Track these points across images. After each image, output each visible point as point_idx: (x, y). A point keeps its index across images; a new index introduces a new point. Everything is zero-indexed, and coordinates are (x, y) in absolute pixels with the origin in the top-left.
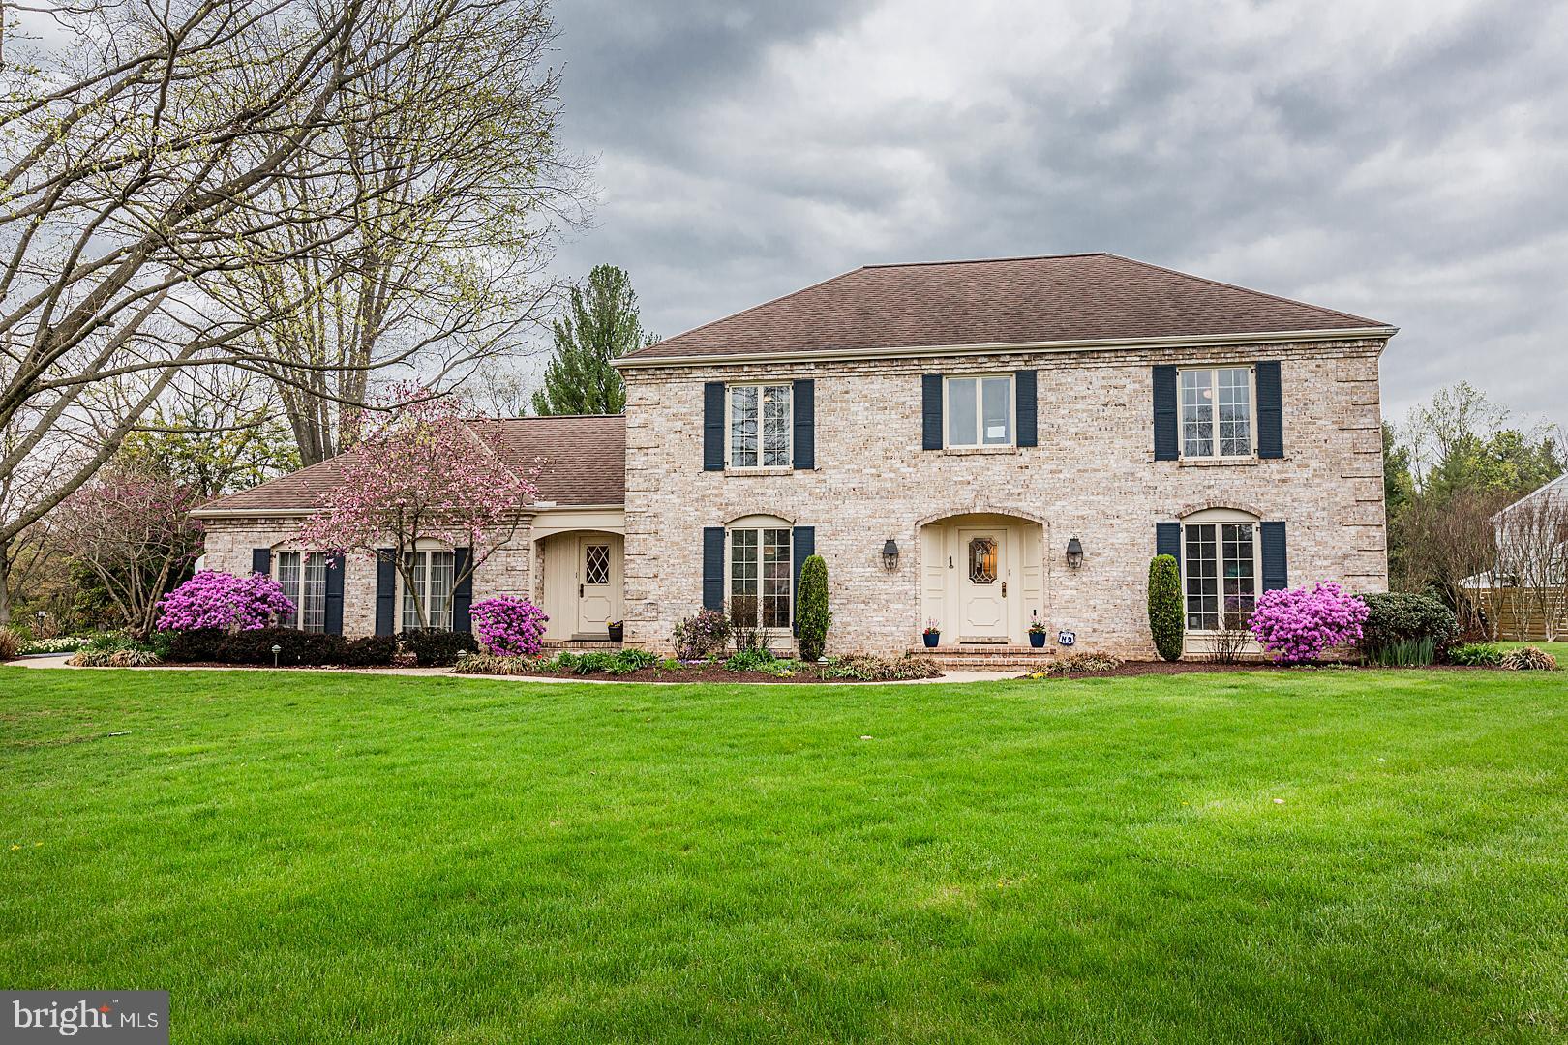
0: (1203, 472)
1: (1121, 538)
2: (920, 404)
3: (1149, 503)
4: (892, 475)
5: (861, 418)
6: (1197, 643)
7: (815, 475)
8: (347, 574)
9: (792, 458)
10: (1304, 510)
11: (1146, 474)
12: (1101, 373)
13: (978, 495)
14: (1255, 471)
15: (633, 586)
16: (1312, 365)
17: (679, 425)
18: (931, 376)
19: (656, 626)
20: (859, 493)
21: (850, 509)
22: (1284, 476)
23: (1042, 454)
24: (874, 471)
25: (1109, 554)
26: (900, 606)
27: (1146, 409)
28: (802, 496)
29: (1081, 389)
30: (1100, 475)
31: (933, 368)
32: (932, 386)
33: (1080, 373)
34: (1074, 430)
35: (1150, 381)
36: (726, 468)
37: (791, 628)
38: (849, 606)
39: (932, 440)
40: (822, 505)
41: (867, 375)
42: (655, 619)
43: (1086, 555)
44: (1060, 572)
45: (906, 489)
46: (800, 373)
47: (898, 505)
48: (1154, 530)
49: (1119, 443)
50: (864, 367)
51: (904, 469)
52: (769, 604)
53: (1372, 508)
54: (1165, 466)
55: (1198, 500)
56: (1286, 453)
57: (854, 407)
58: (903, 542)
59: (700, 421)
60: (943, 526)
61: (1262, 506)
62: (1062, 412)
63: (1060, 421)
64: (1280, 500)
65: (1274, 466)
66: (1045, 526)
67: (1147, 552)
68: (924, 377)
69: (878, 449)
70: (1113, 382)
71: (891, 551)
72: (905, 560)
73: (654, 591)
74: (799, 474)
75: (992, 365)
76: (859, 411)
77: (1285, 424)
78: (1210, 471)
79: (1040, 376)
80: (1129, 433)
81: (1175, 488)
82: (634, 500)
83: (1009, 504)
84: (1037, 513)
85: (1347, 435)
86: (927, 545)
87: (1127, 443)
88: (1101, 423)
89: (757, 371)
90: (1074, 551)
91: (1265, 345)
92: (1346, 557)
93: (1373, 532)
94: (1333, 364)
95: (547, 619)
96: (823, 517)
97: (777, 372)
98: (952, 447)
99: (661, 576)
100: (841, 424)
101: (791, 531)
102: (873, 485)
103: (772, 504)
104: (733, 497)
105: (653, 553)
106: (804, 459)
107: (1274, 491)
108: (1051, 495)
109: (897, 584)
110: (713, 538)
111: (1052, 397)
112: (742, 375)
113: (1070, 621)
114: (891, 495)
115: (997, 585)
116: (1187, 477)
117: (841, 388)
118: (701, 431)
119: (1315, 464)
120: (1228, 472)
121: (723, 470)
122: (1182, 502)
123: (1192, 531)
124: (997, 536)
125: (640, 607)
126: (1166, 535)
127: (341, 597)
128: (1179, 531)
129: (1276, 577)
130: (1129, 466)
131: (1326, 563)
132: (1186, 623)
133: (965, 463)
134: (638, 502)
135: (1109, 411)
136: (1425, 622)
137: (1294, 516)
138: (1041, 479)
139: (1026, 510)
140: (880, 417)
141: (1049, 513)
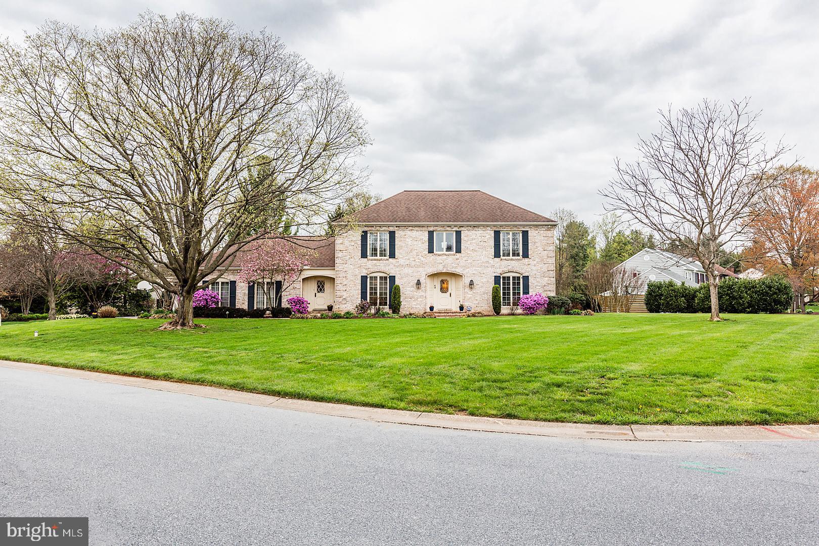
0: (507, 261)
1: (485, 280)
2: (427, 240)
3: (493, 270)
4: (419, 260)
5: (410, 243)
6: (505, 310)
7: (395, 260)
8: (237, 289)
9: (388, 254)
10: (534, 272)
11: (491, 262)
12: (480, 232)
13: (444, 267)
14: (521, 261)
15: (338, 293)
16: (537, 232)
17: (353, 244)
18: (431, 231)
19: (346, 305)
20: (409, 265)
21: (407, 270)
22: (529, 263)
23: (462, 255)
24: (413, 259)
25: (481, 284)
27: (492, 243)
28: (392, 266)
29: (474, 236)
30: (478, 262)
31: (431, 229)
32: (431, 234)
33: (474, 232)
34: (470, 248)
35: (493, 235)
36: (368, 257)
37: (388, 306)
38: (406, 299)
39: (431, 251)
40: (397, 269)
41: (412, 230)
42: (345, 304)
43: (475, 285)
44: (467, 290)
45: (422, 265)
46: (391, 229)
47: (421, 269)
48: (494, 278)
49: (484, 252)
50: (410, 228)
51: (422, 259)
52: (381, 298)
53: (552, 272)
54: (497, 260)
55: (506, 270)
56: (529, 256)
57: (407, 240)
58: (422, 281)
59: (360, 243)
60: (433, 276)
61: (523, 271)
62: (468, 243)
63: (468, 246)
64: (528, 270)
65: (526, 260)
66: (463, 276)
67: (492, 284)
68: (429, 231)
69: (414, 252)
70: (483, 235)
71: (418, 283)
72: (422, 286)
73: (345, 295)
74: (391, 260)
75: (449, 229)
76: (409, 241)
77: (529, 248)
78: (509, 261)
79: (462, 232)
80: (487, 250)
81: (500, 266)
82: (338, 266)
83: (453, 270)
84: (461, 273)
85: (545, 252)
86: (428, 281)
87: (487, 253)
88: (479, 246)
89: (378, 228)
90: (471, 284)
91: (524, 226)
92: (545, 286)
93: (552, 279)
94: (543, 232)
95: (309, 304)
96: (398, 273)
97: (384, 228)
98: (436, 253)
99: (348, 290)
100: (404, 245)
101: (388, 277)
102: (413, 263)
103: (383, 269)
104: (370, 266)
105: (345, 283)
106: (392, 255)
107: (526, 267)
108: (465, 267)
109: (420, 293)
110: (364, 279)
111: (466, 239)
112: (373, 229)
113: (470, 303)
114: (419, 266)
115: (448, 293)
116: (503, 263)
117: (404, 234)
118: (360, 246)
119: (537, 260)
120: (514, 261)
121: (367, 258)
122: (501, 270)
123: (504, 278)
124: (449, 279)
125: (340, 300)
126: (497, 279)
127: (235, 297)
128: (500, 278)
129: (526, 291)
130: (487, 260)
131: (540, 287)
132: (502, 304)
133: (440, 257)
134: (340, 267)
135: (482, 243)
136: (562, 303)
137: (531, 274)
138: (462, 262)
139: (459, 272)
140: (415, 243)
141: (464, 272)
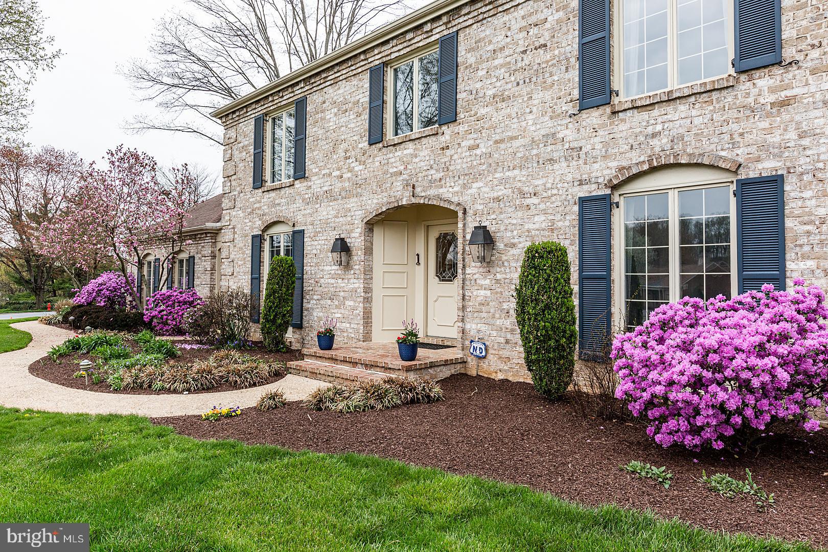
0: (644, 115)
2: (368, 100)
4: (350, 175)
5: (332, 124)
7: (306, 184)
9: (293, 170)
10: (823, 150)
11: (568, 133)
12: (521, 12)
13: (407, 185)
14: (728, 98)
17: (244, 155)
18: (376, 68)
20: (329, 195)
21: (326, 210)
22: (784, 95)
23: (461, 129)
24: (338, 173)
26: (351, 303)
27: (571, 41)
28: (299, 202)
29: (499, 40)
30: (516, 143)
31: (376, 60)
32: (377, 77)
33: (499, 20)
34: (490, 93)
36: (264, 184)
38: (322, 302)
39: (375, 134)
40: (309, 210)
41: (336, 81)
43: (500, 245)
45: (358, 186)
46: (298, 93)
47: (352, 203)
48: (576, 208)
49: (538, 96)
51: (357, 167)
54: (594, 117)
55: (636, 159)
56: (789, 52)
57: (328, 115)
58: (356, 240)
61: (741, 154)
62: (481, 73)
63: (479, 85)
64: (775, 139)
65: (764, 82)
66: (460, 214)
67: (568, 240)
68: (371, 70)
69: (341, 150)
70: (533, 19)
72: (355, 257)
73: (232, 286)
74: (298, 184)
76: (331, 118)
78: (656, 112)
79: (461, 36)
80: (549, 80)
81: (605, 144)
83: (432, 192)
84: (455, 199)
87: (547, 95)
88: (519, 76)
96: (309, 219)
98: (393, 138)
99: (235, 274)
100: (320, 133)
101: (292, 234)
103: (283, 212)
104: (266, 209)
106: (300, 170)
107: (765, 124)
108: (471, 175)
109: (352, 281)
110: (256, 243)
111: (471, 59)
113: (483, 328)
114: (349, 194)
116: (623, 127)
117: (321, 100)
120: (682, 108)
121: (262, 187)
122: (614, 164)
126: (593, 214)
128: (610, 206)
130: (547, 125)
133: (399, 152)
135: (528, 59)
137: (801, 161)
138: (460, 159)
139: (446, 196)
140: (343, 119)
141: (465, 199)
